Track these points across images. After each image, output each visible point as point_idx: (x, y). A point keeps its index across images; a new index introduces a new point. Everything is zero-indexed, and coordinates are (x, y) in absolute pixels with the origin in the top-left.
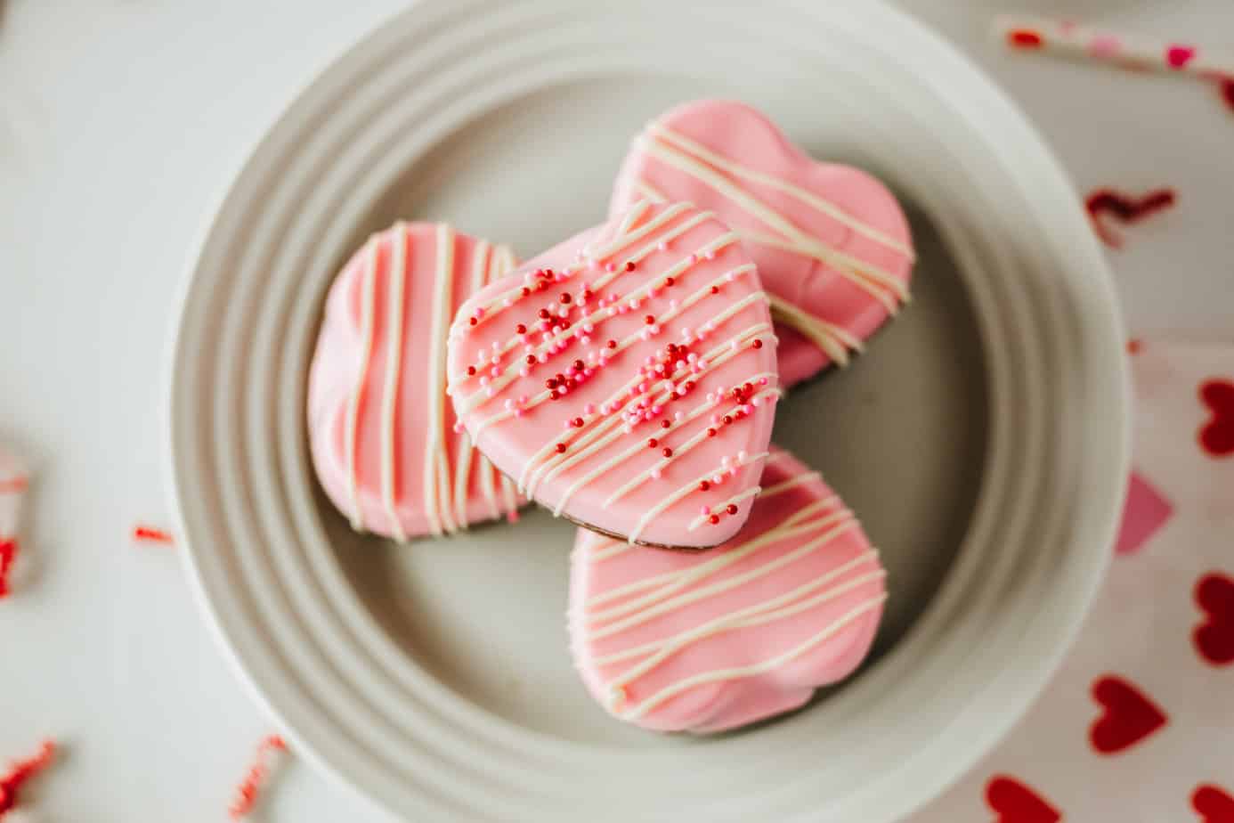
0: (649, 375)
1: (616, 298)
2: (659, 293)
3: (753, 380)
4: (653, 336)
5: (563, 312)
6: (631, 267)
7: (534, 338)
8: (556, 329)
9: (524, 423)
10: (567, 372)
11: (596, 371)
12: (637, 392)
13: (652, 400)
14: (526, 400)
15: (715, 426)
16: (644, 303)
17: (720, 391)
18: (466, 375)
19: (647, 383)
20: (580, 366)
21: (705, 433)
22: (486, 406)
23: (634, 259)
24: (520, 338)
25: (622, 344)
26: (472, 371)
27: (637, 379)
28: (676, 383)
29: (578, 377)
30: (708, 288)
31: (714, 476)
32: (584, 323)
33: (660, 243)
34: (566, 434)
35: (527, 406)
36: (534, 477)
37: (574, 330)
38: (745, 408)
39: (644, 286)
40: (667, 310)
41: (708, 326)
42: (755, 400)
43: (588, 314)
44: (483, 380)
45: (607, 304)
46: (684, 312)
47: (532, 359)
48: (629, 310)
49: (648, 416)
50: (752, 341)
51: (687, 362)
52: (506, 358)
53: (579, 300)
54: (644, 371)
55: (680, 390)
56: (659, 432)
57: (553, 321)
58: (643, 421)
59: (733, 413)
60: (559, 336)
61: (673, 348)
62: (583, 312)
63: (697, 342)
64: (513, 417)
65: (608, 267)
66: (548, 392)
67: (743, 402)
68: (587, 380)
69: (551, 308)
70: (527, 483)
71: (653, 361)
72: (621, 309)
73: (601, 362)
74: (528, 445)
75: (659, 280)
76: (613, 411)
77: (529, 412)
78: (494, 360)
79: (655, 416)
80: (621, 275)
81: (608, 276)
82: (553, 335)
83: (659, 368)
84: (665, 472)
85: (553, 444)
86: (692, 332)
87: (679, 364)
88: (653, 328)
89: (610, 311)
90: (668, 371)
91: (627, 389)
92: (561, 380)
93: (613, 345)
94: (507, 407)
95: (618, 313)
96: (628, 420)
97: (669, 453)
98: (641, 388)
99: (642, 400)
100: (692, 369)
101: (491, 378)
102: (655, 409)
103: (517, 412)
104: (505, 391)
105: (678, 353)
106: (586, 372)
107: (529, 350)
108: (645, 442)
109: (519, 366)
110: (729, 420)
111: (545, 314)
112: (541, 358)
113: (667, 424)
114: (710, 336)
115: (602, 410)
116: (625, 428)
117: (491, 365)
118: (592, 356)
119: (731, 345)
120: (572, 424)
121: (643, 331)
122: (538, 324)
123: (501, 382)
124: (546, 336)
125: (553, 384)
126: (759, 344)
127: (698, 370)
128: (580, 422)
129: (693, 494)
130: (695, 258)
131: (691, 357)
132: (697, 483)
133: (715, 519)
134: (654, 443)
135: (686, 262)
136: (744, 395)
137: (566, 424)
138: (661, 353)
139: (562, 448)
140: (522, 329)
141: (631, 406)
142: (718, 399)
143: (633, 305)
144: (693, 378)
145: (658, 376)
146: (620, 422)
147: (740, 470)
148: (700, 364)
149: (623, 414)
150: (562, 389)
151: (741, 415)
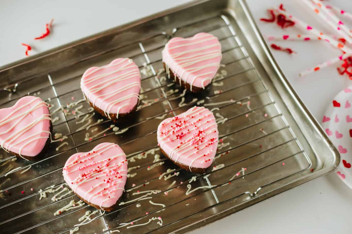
0: (195, 136)
1: (189, 122)
2: (198, 122)
3: (214, 138)
4: (196, 129)
5: (179, 124)
6: (193, 117)
7: (174, 128)
8: (178, 127)
9: (172, 143)
10: (180, 134)
11: (185, 134)
12: (193, 139)
13: (195, 140)
14: (172, 139)
15: (206, 145)
16: (194, 123)
17: (208, 139)
18: (161, 134)
19: (195, 137)
20: (182, 133)
21: (205, 146)
22: (164, 139)
23: (193, 116)
24: (172, 128)
25: (190, 130)
26: (162, 133)
27: (193, 136)
28: (200, 137)
29: (182, 135)
30: (206, 121)
31: (206, 154)
32: (183, 126)
33: (198, 113)
34: (179, 145)
35: (173, 140)
36: (173, 152)
37: (181, 127)
38: (212, 142)
39: (195, 120)
40: (199, 125)
41: (206, 128)
42: (214, 141)
43: (184, 125)
44: (164, 135)
45: (188, 123)
46: (202, 125)
47: (173, 132)
48: (192, 125)
49: (194, 143)
50: (214, 131)
51: (202, 134)
52: (169, 132)
53: (183, 122)
54: (194, 135)
55: (201, 139)
56: (196, 146)
57: (178, 126)
58: (193, 144)
59: (210, 143)
60: (179, 128)
61: (200, 131)
62: (183, 124)
63: (204, 131)
64: (169, 142)
65: (188, 117)
66: (176, 138)
67: (212, 141)
68: (183, 136)
69: (177, 123)
70: (171, 155)
71: (196, 133)
72: (190, 124)
73: (186, 133)
74: (172, 147)
75: (198, 119)
76: (188, 141)
77: (172, 141)
78: (166, 132)
79: (196, 143)
80: (190, 119)
81: (188, 118)
82: (178, 128)
83: (197, 135)
84: (197, 153)
85: (176, 147)
86: (203, 129)
87: (201, 134)
88: (196, 128)
89: (188, 124)
90: (199, 135)
91: (191, 138)
92: (179, 135)
93: (188, 130)
94: (169, 140)
95: (190, 125)
96: (191, 143)
97: (198, 149)
98: (193, 138)
99: (193, 140)
100: (203, 135)
101: (166, 135)
102: (196, 141)
103: (170, 141)
104: (168, 137)
105: (200, 132)
106: (183, 134)
107: (173, 130)
108: (194, 147)
109: (171, 133)
110: (209, 144)
111: (176, 124)
112: (175, 132)
113: (198, 144)
114: (207, 130)
115: (186, 141)
116: (190, 145)
117: (166, 133)
118: (185, 132)
119: (210, 131)
120: (180, 143)
121: (194, 128)
122: (175, 126)
123: (168, 135)
124: (176, 128)
125: (177, 136)
126: (215, 132)
127: (204, 135)
128: (182, 143)
129: (202, 157)
130: (204, 116)
131: (203, 133)
132: (203, 155)
133: (206, 161)
134: (195, 147)
135: (203, 117)
136: (212, 140)
137: (179, 143)
138: (197, 132)
139: (178, 147)
140: (172, 127)
141: (191, 141)
142: (207, 140)
143: (193, 124)
144: (203, 137)
145: (197, 136)
146: (189, 144)
147: (211, 153)
148: (205, 134)
149: (190, 142)
150: (179, 137)
151: (212, 144)
